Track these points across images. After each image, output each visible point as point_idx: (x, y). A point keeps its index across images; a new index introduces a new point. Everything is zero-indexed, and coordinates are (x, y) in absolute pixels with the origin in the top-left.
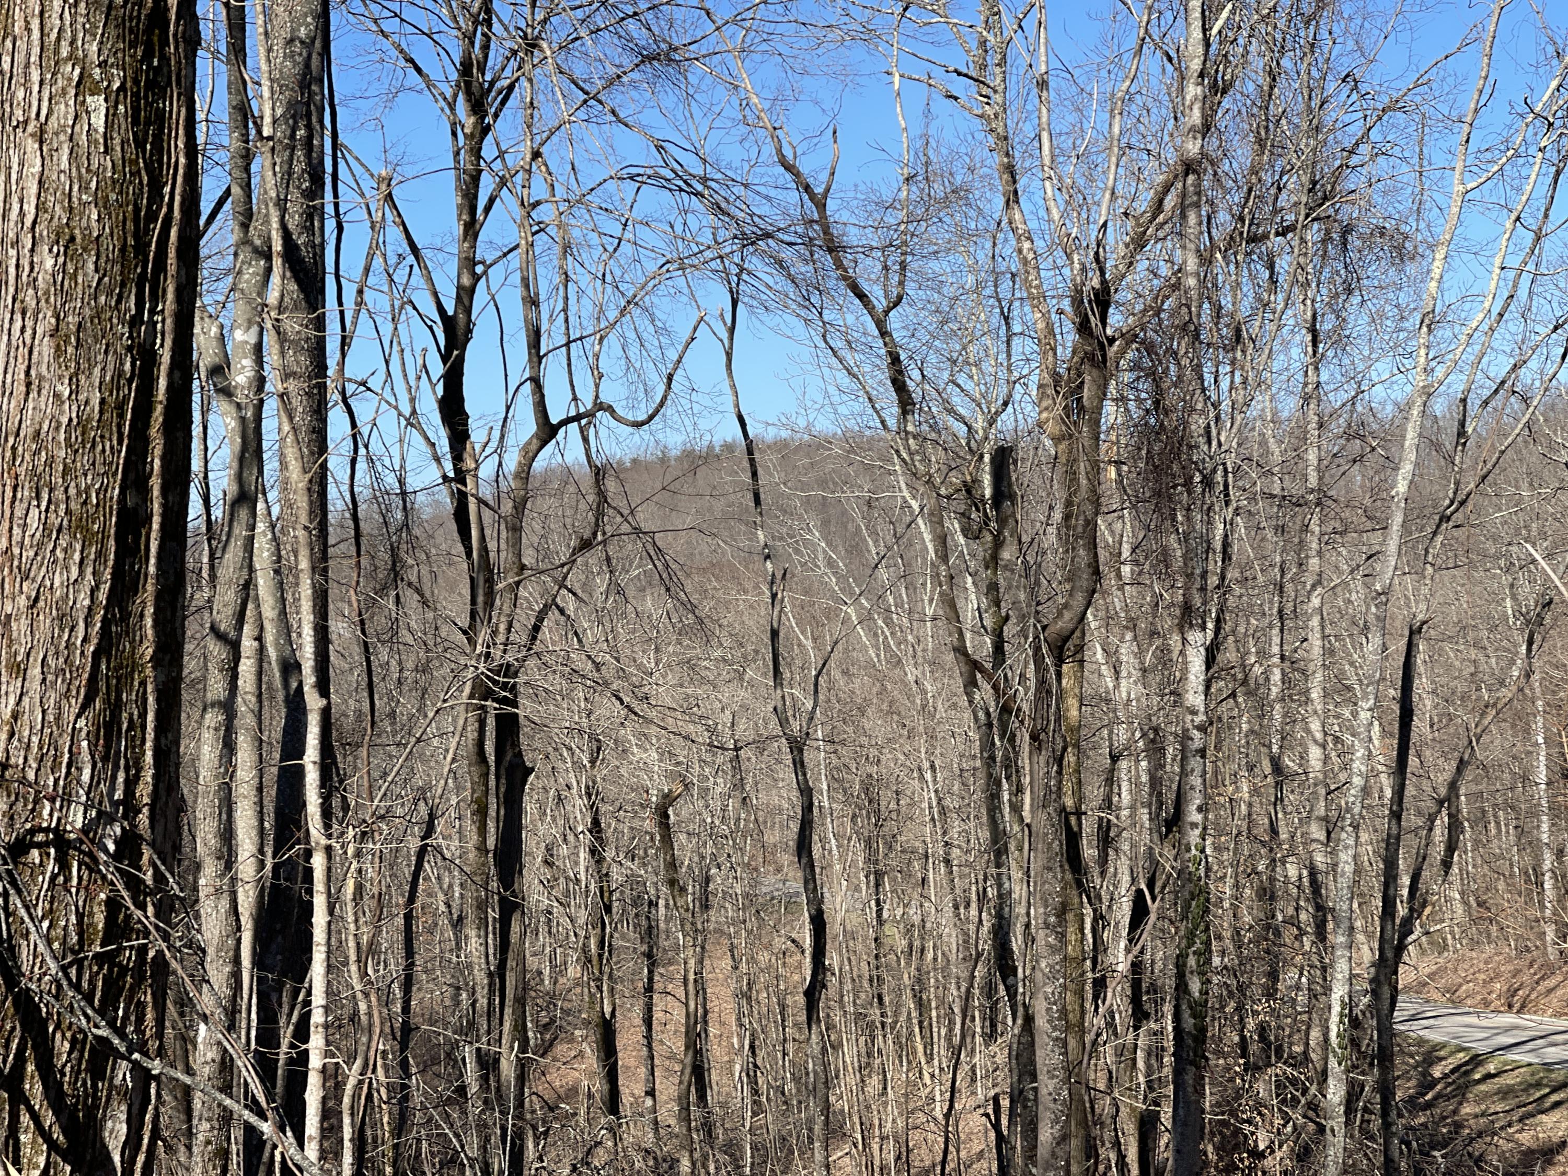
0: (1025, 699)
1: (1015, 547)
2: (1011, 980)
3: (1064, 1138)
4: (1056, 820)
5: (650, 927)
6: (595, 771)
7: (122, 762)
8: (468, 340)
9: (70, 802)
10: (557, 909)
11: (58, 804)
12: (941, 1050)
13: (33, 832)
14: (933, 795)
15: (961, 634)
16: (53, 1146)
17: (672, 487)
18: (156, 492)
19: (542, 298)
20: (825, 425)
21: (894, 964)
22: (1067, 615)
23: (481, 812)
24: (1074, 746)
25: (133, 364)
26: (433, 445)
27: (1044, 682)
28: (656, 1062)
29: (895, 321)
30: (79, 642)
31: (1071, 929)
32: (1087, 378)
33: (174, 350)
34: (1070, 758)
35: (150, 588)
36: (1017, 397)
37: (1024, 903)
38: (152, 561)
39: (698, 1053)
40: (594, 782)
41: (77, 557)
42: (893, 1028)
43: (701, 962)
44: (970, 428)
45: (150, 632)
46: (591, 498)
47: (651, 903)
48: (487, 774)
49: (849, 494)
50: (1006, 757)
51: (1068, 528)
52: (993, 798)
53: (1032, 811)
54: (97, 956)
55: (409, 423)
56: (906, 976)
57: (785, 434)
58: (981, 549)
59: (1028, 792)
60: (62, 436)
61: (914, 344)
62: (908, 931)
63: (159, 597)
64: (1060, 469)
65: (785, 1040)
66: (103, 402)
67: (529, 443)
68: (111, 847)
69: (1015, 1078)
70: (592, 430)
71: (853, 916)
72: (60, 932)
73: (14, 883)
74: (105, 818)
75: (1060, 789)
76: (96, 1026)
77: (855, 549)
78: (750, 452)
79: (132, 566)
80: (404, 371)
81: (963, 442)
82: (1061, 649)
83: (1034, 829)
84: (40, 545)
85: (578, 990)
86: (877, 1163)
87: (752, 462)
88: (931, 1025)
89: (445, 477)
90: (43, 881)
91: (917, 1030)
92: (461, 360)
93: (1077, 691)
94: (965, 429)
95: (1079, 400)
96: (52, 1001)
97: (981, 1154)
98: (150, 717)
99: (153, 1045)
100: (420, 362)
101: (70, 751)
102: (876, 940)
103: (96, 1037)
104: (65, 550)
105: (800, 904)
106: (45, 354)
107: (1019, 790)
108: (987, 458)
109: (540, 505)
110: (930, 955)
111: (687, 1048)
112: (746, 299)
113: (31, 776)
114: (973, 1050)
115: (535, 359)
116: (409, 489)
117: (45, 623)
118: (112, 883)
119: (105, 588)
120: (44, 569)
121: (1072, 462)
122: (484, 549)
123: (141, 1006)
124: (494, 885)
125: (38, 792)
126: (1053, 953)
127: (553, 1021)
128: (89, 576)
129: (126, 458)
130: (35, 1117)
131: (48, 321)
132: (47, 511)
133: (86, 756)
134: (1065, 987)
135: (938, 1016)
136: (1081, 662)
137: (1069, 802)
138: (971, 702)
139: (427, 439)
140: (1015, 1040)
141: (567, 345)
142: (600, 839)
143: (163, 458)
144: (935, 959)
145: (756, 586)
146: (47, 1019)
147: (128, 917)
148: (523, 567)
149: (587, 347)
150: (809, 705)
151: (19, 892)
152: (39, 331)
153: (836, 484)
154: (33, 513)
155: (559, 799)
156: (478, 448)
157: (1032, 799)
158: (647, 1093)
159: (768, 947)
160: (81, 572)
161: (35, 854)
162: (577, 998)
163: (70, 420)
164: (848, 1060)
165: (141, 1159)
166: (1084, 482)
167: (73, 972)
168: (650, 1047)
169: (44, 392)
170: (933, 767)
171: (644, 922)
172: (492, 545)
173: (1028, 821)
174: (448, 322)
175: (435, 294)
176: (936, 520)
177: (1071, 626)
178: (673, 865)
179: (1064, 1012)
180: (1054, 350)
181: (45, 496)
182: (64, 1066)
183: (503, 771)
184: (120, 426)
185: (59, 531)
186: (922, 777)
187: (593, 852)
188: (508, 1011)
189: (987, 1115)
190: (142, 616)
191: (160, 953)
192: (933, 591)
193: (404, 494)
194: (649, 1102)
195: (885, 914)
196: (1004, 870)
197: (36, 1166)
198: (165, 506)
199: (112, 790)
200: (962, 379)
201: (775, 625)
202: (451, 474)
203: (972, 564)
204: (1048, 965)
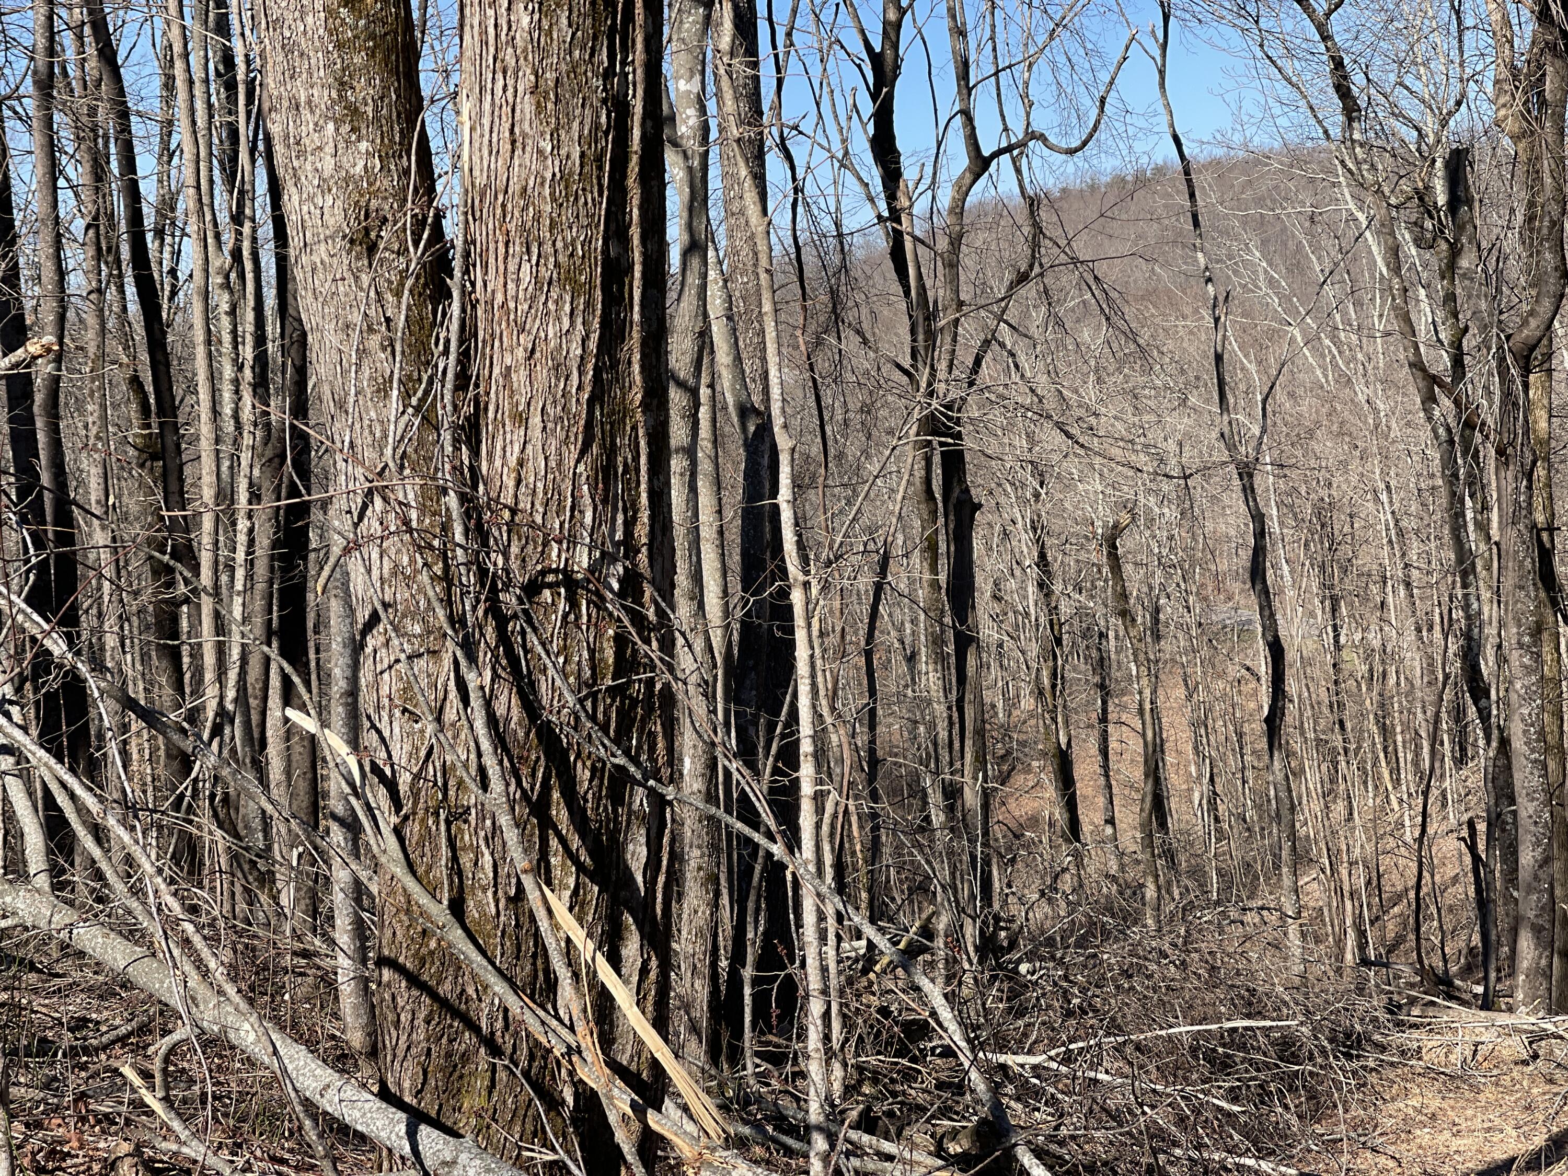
0: (1490, 414)
1: (1474, 254)
2: (1483, 702)
3: (1546, 861)
4: (1527, 536)
5: (1102, 659)
6: (1039, 505)
7: (620, 504)
8: (896, 77)
9: (575, 544)
10: (1009, 644)
11: (565, 546)
12: (1407, 775)
13: (543, 573)
14: (1389, 516)
15: (1417, 348)
16: (580, 867)
17: (1109, 214)
18: (636, 241)
19: (969, 27)
20: (1263, 140)
21: (1355, 690)
22: (1533, 323)
23: (932, 548)
24: (1543, 459)
25: (608, 116)
26: (867, 185)
27: (1510, 394)
28: (1114, 791)
29: (1336, 24)
30: (574, 391)
31: (1546, 649)
32: (1549, 69)
33: (645, 99)
34: (1540, 471)
35: (635, 335)
36: (1471, 95)
37: (1495, 623)
38: (636, 309)
39: (1157, 781)
40: (1039, 516)
41: (567, 308)
42: (1356, 755)
43: (1154, 692)
44: (1419, 130)
45: (638, 378)
46: (1026, 230)
47: (1101, 635)
48: (936, 511)
49: (1290, 210)
50: (1469, 474)
51: (1531, 230)
52: (1457, 518)
53: (1500, 529)
54: (609, 689)
55: (842, 165)
56: (1368, 702)
57: (1219, 152)
58: (1436, 259)
59: (1496, 509)
60: (547, 191)
61: (1358, 47)
62: (1368, 657)
63: (644, 344)
64: (1520, 170)
65: (1244, 767)
66: (583, 155)
67: (962, 177)
68: (616, 586)
69: (1492, 802)
70: (1024, 160)
71: (1309, 642)
72: (574, 667)
73: (529, 621)
74: (608, 558)
75: (1530, 504)
76: (613, 755)
77: (1297, 267)
78: (1187, 173)
79: (618, 314)
80: (835, 112)
81: (1413, 148)
82: (1527, 358)
83: (1503, 547)
84: (533, 298)
85: (1033, 722)
86: (1346, 888)
87: (1189, 182)
88: (1396, 751)
89: (879, 217)
90: (556, 618)
91: (1382, 755)
92: (890, 97)
93: (1545, 402)
94: (1416, 134)
95: (1541, 94)
96: (572, 731)
97: (1455, 880)
98: (643, 460)
99: (665, 772)
100: (850, 102)
101: (573, 495)
102: (1335, 665)
103: (616, 766)
104: (556, 302)
105: (1253, 632)
106: (527, 111)
107: (1485, 507)
108: (1439, 164)
109: (977, 239)
110: (1392, 680)
111: (1147, 776)
112: (1178, 13)
113: (539, 519)
114: (1442, 776)
115: (965, 91)
116: (845, 231)
117: (542, 374)
118: (619, 620)
119: (595, 337)
120: (538, 322)
121: (1534, 161)
122: (922, 288)
123: (652, 735)
124: (948, 620)
125: (546, 535)
126: (1529, 674)
127: (1009, 753)
128: (579, 326)
129: (607, 209)
130: (563, 841)
131: (527, 79)
132: (537, 265)
133: (587, 500)
134: (1542, 708)
135: (1404, 742)
136: (1550, 371)
137: (1540, 518)
138: (1430, 419)
139: (860, 179)
140: (1491, 763)
141: (996, 74)
142: (1048, 573)
143: (641, 208)
144: (1398, 684)
145: (1196, 311)
146: (568, 750)
147: (635, 652)
148: (961, 304)
149: (1017, 75)
150: (1256, 430)
151: (535, 630)
152: (520, 89)
153: (1274, 201)
154: (526, 267)
155: (1006, 534)
156: (911, 185)
157: (1500, 517)
158: (1107, 822)
159: (1222, 675)
160: (572, 323)
161: (547, 593)
162: (1033, 730)
163: (554, 175)
164: (1311, 786)
165: (661, 879)
166: (1548, 180)
167: (589, 704)
168: (1107, 776)
169: (528, 149)
170: (1388, 487)
171: (1094, 653)
172: (928, 283)
173: (1497, 539)
174: (876, 59)
175: (862, 32)
176: (1387, 230)
177: (1538, 334)
178: (1124, 596)
179: (1542, 733)
180: (1511, 42)
181: (535, 250)
182: (586, 793)
183: (951, 508)
184: (599, 178)
185: (550, 284)
186: (1377, 500)
187: (1041, 585)
188: (968, 743)
189: (1463, 839)
190: (630, 363)
191: (667, 686)
192: (1382, 305)
193: (840, 235)
194: (1109, 830)
195: (1343, 640)
196: (1472, 590)
197: (567, 887)
198: (644, 254)
199: (613, 531)
200: (1409, 80)
201: (1219, 349)
202: (886, 214)
203: (1425, 275)
204: (1523, 686)
